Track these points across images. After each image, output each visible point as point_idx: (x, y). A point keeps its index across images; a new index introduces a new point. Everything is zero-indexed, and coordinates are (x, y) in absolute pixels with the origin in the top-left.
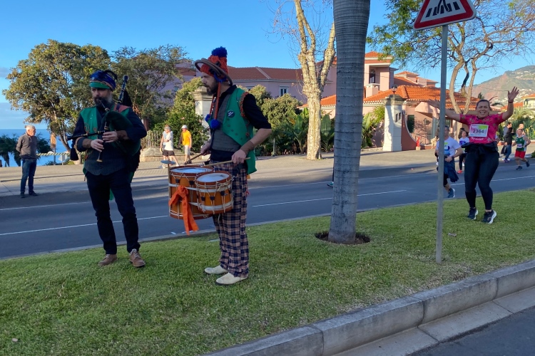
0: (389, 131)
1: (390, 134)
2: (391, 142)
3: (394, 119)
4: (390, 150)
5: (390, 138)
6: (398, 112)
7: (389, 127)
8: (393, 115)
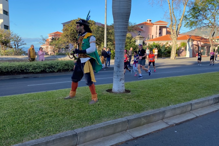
0: (189, 51)
1: (189, 52)
2: (189, 54)
3: (190, 46)
4: (189, 57)
5: (189, 53)
6: (192, 44)
7: (188, 49)
8: (190, 45)
